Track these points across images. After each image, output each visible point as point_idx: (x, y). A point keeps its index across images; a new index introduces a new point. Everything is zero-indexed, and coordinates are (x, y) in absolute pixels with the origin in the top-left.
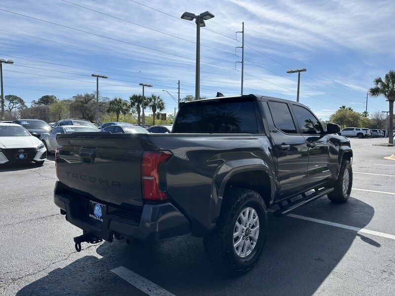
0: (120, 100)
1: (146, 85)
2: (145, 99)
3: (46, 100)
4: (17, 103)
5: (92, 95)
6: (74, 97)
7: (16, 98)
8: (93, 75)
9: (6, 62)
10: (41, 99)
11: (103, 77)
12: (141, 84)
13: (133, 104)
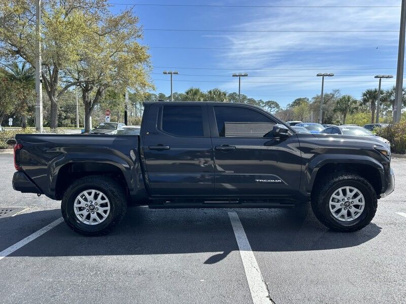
0: (349, 98)
1: (383, 77)
2: (382, 93)
3: (298, 102)
4: (274, 108)
5: (331, 94)
6: (314, 98)
7: (273, 103)
8: (318, 75)
9: (243, 76)
10: (294, 102)
11: (329, 75)
12: (376, 77)
13: (365, 101)
